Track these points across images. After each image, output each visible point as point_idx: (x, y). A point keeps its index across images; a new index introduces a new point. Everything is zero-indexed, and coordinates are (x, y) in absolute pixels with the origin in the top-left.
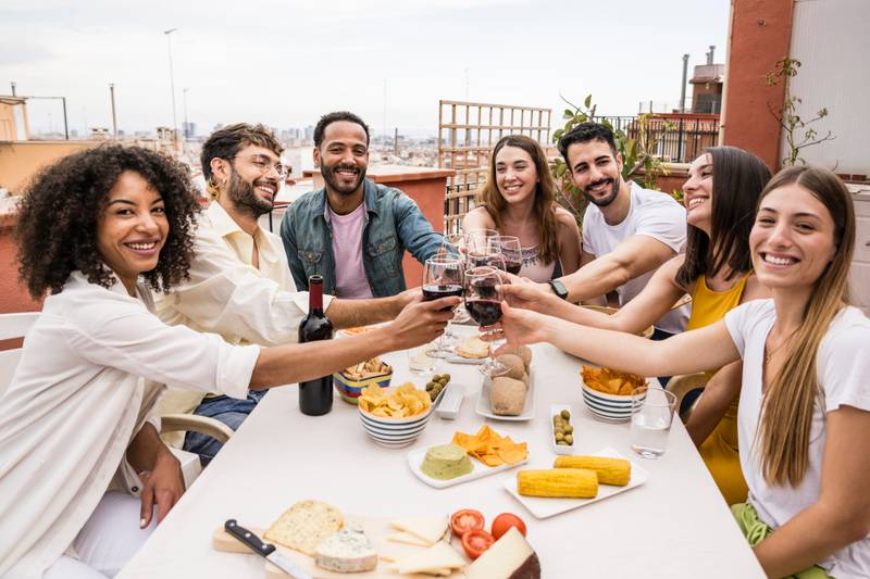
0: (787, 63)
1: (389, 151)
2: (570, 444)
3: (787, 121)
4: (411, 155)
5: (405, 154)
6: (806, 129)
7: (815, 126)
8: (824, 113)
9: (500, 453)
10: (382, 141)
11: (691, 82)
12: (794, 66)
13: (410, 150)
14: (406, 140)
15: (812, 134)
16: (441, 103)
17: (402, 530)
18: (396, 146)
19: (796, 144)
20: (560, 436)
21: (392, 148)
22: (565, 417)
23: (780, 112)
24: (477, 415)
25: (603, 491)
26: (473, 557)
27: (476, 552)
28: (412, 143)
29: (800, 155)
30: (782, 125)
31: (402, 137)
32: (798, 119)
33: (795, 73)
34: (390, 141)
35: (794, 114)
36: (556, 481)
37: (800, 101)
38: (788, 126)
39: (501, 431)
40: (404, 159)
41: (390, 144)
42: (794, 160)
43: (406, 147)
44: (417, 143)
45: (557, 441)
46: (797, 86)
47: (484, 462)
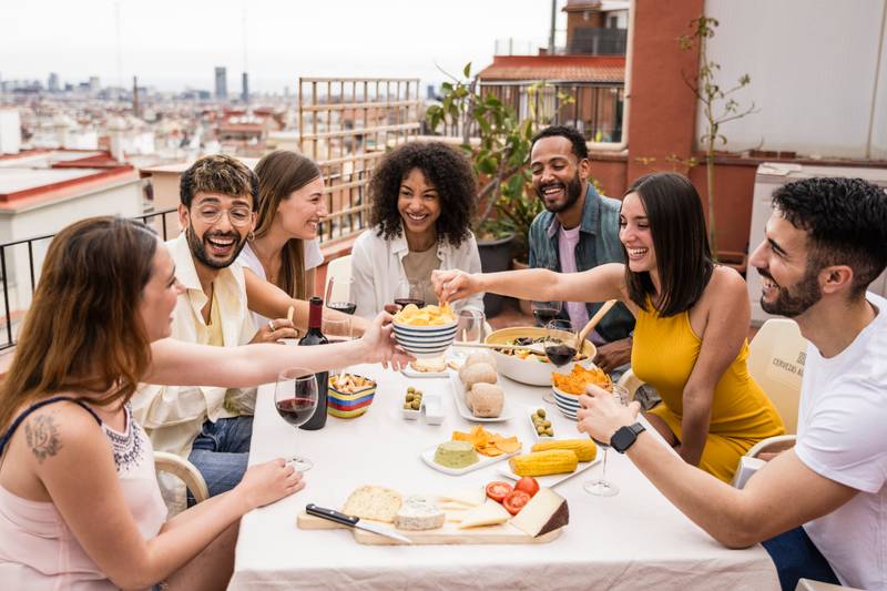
0: (703, 21)
1: (125, 110)
2: (551, 436)
3: (704, 91)
4: (159, 116)
5: (150, 114)
6: (727, 99)
7: (736, 96)
8: (746, 80)
9: (498, 445)
10: (114, 95)
11: (564, 10)
12: (710, 25)
13: (158, 108)
14: (150, 93)
15: (734, 106)
16: (301, 80)
17: (449, 501)
18: (135, 104)
19: (715, 119)
20: (541, 429)
21: (129, 105)
22: (542, 415)
23: (696, 79)
24: (465, 419)
25: (580, 467)
26: (514, 514)
27: (515, 510)
28: (159, 98)
29: (720, 131)
30: (698, 96)
31: (144, 89)
32: (717, 88)
33: (712, 34)
34: (124, 95)
35: (712, 83)
36: (545, 461)
37: (718, 67)
38: (705, 96)
39: (491, 431)
40: (150, 122)
41: (126, 100)
42: (713, 137)
43: (151, 105)
44: (168, 97)
45: (539, 434)
46: (715, 49)
47: (486, 454)
